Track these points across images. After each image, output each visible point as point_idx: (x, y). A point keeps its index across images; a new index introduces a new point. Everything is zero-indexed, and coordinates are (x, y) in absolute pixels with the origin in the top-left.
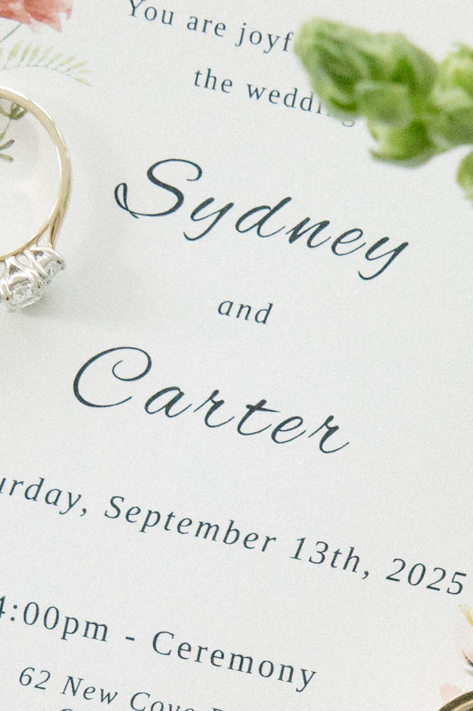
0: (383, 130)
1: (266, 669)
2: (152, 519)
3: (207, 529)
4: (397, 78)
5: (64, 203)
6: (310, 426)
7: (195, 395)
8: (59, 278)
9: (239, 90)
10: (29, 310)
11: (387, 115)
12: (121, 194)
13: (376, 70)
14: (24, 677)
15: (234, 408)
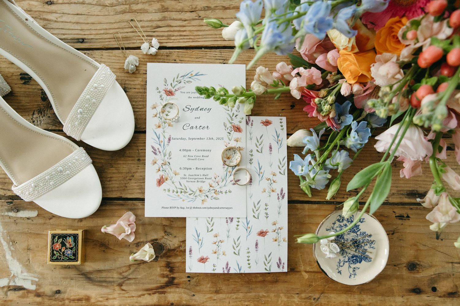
0: (205, 95)
1: (207, 151)
2: (193, 139)
3: (198, 139)
4: (205, 90)
5: (178, 112)
6: (206, 127)
7: (194, 127)
8: (179, 119)
9: (193, 98)
10: (177, 122)
11: (205, 94)
12: (184, 110)
13: (203, 90)
14: (184, 156)
15: (198, 127)
